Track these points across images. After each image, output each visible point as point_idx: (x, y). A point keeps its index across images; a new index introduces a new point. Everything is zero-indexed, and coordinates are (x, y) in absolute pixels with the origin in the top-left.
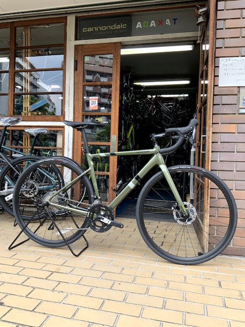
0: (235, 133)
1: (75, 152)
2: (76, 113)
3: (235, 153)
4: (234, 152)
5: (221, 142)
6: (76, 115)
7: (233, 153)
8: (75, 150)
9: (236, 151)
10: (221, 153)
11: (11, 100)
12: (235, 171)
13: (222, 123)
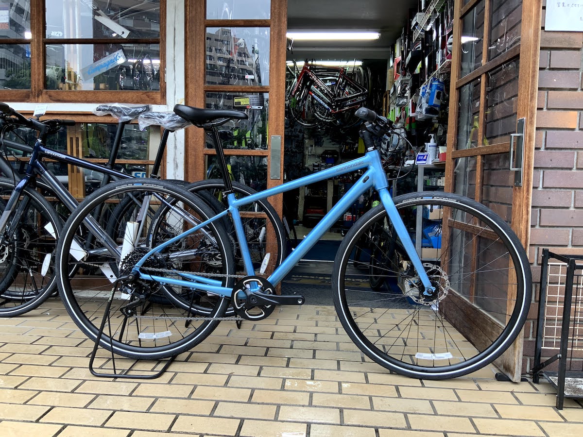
0: (573, 129)
1: (190, 170)
2: (190, 86)
3: (574, 170)
4: (571, 169)
5: (546, 149)
6: (190, 90)
7: (569, 171)
8: (190, 166)
9: (575, 168)
10: (547, 171)
11: (39, 55)
12: (572, 209)
13: (548, 109)
